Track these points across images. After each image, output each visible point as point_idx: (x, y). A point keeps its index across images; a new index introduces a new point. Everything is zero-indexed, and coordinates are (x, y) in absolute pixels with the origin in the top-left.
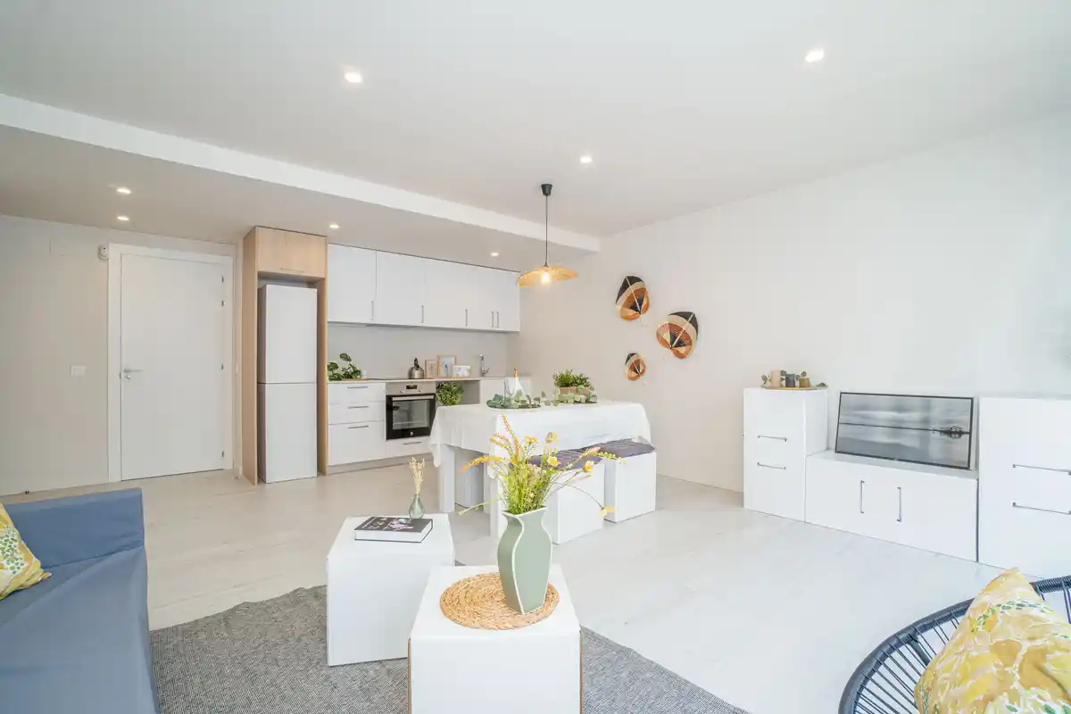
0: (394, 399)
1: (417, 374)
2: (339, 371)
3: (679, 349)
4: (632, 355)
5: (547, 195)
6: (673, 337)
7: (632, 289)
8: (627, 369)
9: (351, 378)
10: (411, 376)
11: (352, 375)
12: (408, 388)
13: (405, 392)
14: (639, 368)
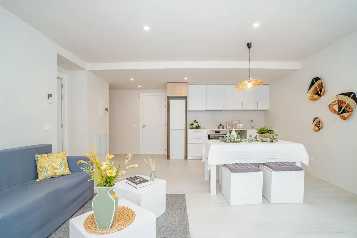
0: (210, 136)
1: (221, 127)
2: (194, 126)
3: (344, 114)
4: (316, 118)
5: (250, 48)
6: (340, 108)
7: (316, 84)
8: (313, 126)
9: (198, 128)
10: (219, 128)
11: (198, 127)
12: (216, 132)
13: (214, 134)
14: (320, 125)
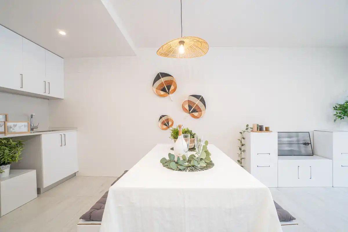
3: (194, 114)
4: (164, 116)
6: (190, 107)
7: (163, 80)
14: (168, 123)
